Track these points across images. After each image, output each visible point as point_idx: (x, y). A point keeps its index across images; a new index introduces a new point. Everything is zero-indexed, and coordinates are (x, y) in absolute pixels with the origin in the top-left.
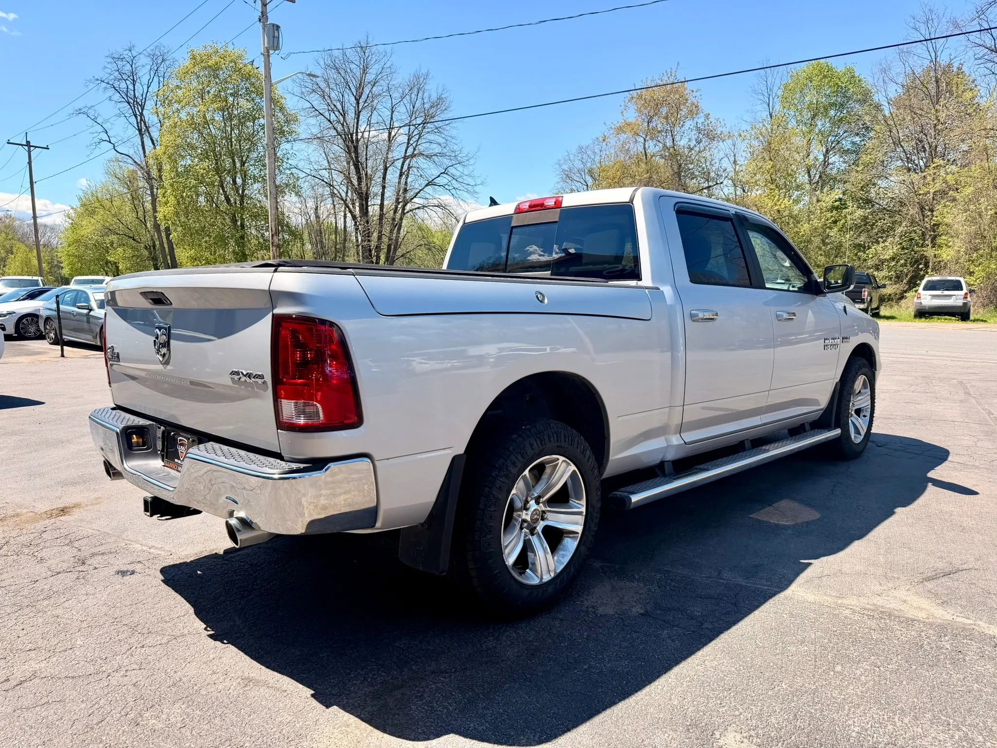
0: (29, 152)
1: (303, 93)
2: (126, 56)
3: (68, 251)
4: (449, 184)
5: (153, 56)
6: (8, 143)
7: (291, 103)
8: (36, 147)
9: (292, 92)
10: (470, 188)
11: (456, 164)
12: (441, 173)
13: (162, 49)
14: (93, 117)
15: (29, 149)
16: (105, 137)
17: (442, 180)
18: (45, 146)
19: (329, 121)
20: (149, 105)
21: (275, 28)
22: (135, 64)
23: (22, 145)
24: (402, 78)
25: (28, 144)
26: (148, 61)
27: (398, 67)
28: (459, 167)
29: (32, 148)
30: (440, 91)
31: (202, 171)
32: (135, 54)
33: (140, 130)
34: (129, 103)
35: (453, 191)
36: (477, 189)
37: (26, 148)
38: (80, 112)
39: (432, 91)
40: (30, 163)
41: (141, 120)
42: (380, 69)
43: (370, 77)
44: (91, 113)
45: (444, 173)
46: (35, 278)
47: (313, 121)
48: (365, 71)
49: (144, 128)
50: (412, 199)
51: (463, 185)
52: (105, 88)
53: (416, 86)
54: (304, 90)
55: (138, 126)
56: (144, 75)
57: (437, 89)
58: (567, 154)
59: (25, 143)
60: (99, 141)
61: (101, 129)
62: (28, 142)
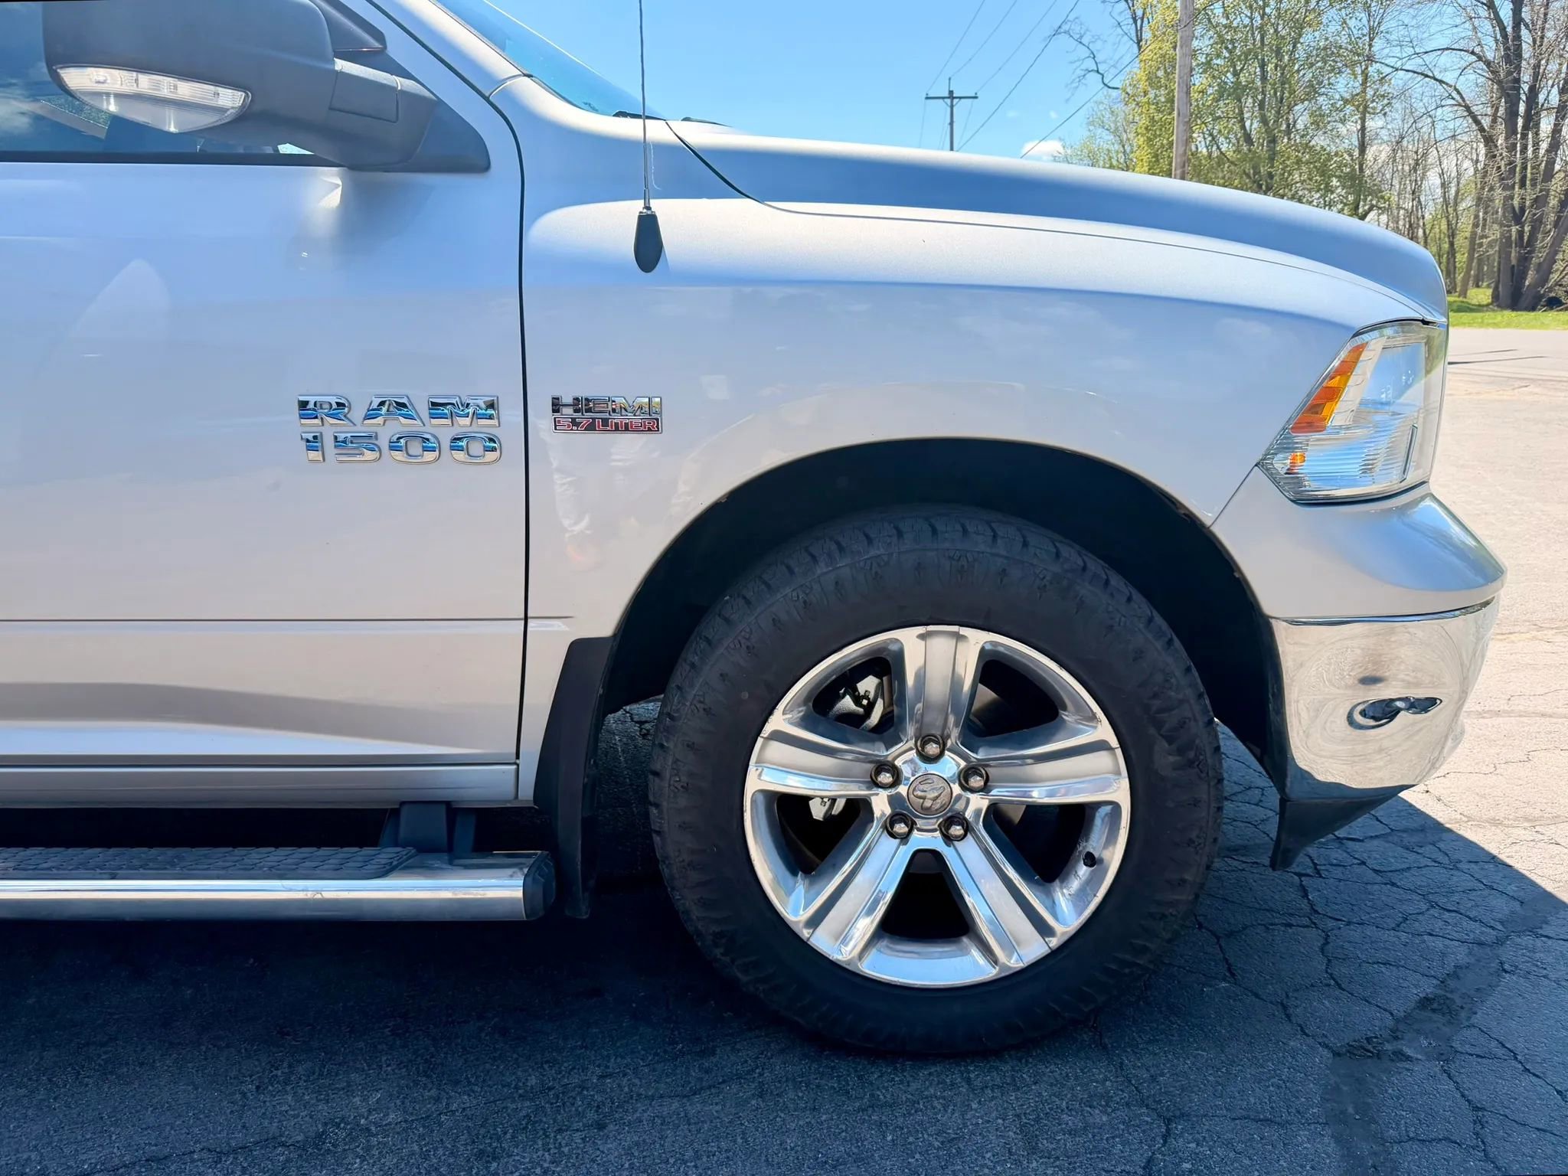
0: (952, 107)
6: (927, 98)
8: (960, 98)
14: (1076, 36)
15: (952, 102)
16: (1092, 66)
18: (974, 95)
23: (943, 98)
25: (951, 95)
29: (955, 101)
37: (948, 101)
38: (1056, 30)
40: (951, 124)
44: (1076, 30)
55: (1137, 36)
59: (947, 95)
60: (1083, 73)
61: (1088, 53)
62: (951, 92)
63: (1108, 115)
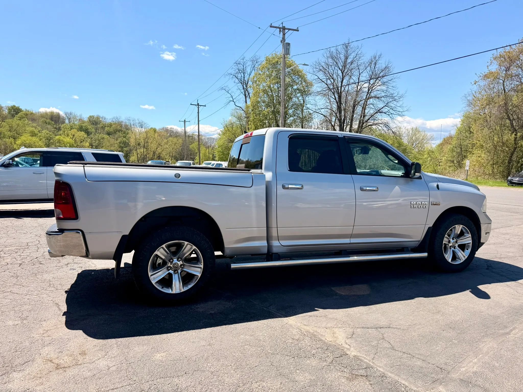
0: (198, 108)
1: (314, 72)
2: (242, 62)
3: (218, 150)
4: (389, 111)
5: (253, 61)
6: (191, 104)
7: (310, 77)
8: (201, 106)
9: (309, 72)
10: (400, 113)
11: (393, 101)
12: (384, 106)
13: (257, 57)
14: (227, 91)
15: (198, 107)
16: (232, 99)
17: (385, 110)
18: (204, 105)
19: (327, 84)
20: (250, 83)
21: (288, 44)
22: (245, 65)
23: (196, 105)
24: (366, 58)
25: (198, 105)
26: (251, 63)
27: (365, 53)
28: (395, 103)
29: (199, 106)
30: (387, 63)
31: (266, 113)
32: (245, 60)
33: (245, 95)
34: (241, 83)
35: (391, 115)
36: (403, 113)
37: (197, 106)
38: (222, 89)
39: (381, 64)
40: (198, 113)
41: (246, 90)
42: (355, 55)
43: (349, 60)
44: (227, 89)
45: (386, 106)
46: (190, 162)
47: (319, 85)
48: (346, 58)
49: (247, 94)
50: (368, 120)
51: (396, 112)
52: (233, 77)
53: (373, 62)
54: (315, 70)
55: (245, 93)
56: (248, 70)
57: (385, 62)
58: (470, 91)
59: (197, 104)
60: (229, 101)
61: (230, 96)
62: (198, 104)
63: (236, 114)
